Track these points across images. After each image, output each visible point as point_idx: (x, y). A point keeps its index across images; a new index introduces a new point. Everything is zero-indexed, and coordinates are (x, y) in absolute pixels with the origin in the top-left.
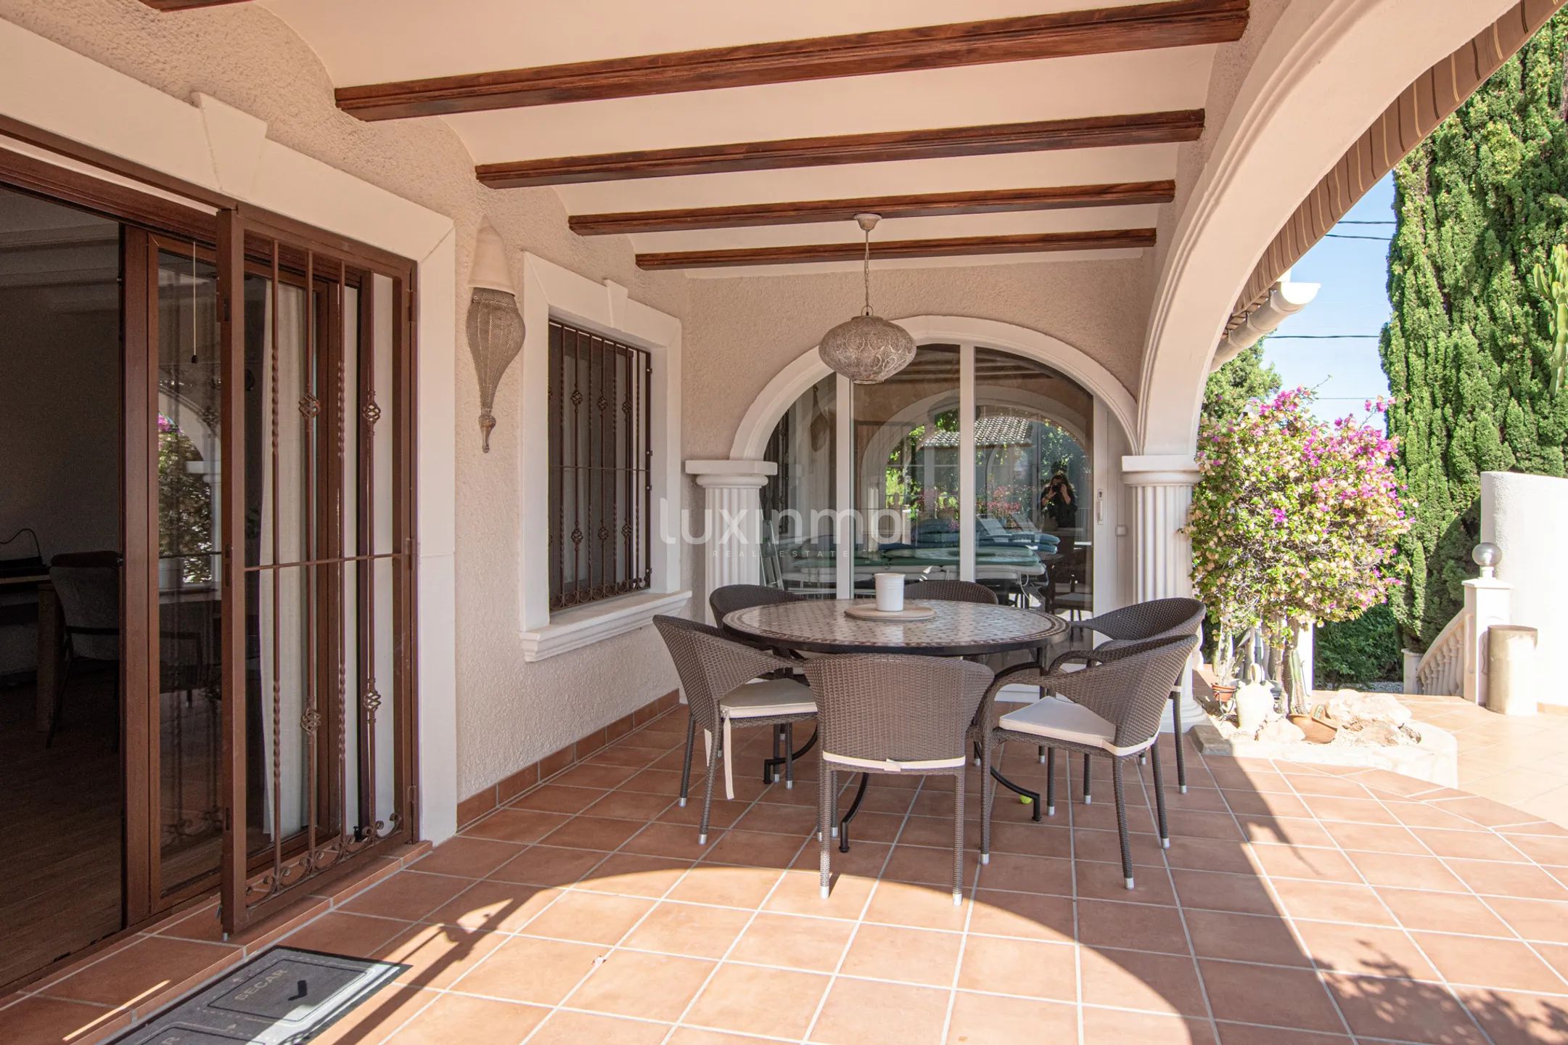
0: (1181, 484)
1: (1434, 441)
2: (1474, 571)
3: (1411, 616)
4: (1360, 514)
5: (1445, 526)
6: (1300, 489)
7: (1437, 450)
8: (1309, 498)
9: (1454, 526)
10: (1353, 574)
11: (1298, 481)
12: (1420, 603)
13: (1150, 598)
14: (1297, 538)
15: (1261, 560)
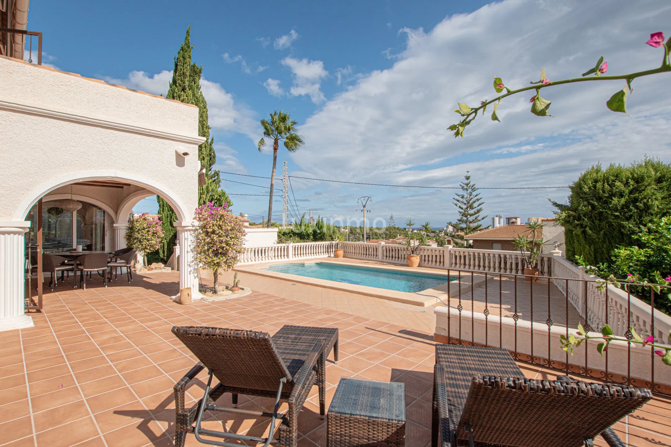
0: (125, 229)
1: (168, 219)
2: (175, 245)
3: (164, 256)
4: (156, 233)
5: (171, 236)
6: (147, 230)
7: (169, 220)
8: (148, 231)
9: (172, 236)
10: (155, 243)
11: (146, 228)
12: (166, 253)
13: (119, 249)
14: (147, 238)
15: (140, 242)
